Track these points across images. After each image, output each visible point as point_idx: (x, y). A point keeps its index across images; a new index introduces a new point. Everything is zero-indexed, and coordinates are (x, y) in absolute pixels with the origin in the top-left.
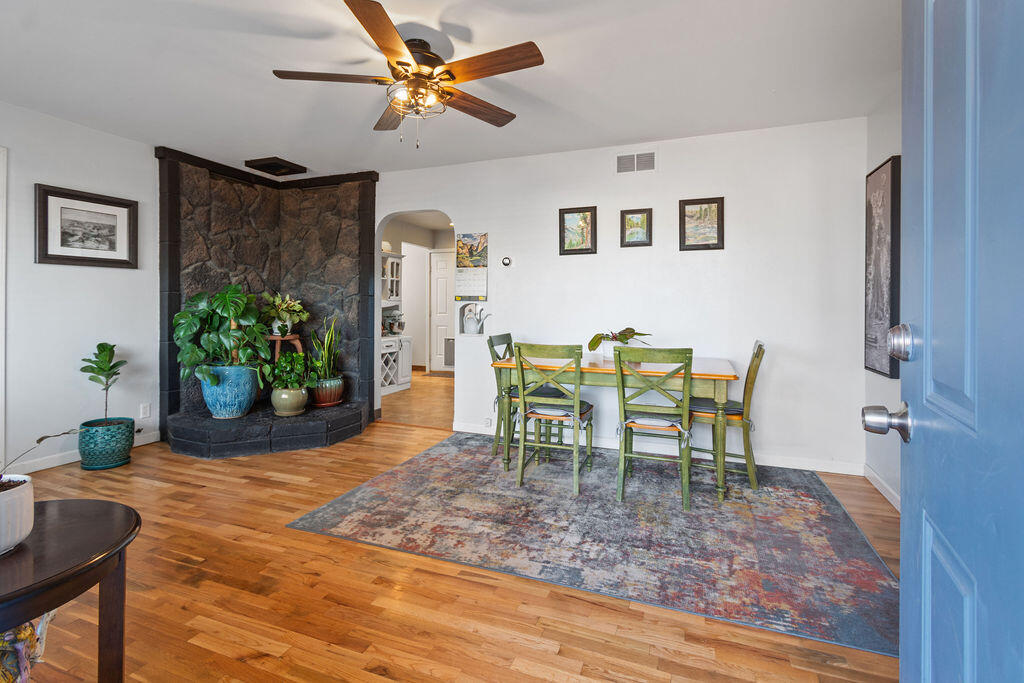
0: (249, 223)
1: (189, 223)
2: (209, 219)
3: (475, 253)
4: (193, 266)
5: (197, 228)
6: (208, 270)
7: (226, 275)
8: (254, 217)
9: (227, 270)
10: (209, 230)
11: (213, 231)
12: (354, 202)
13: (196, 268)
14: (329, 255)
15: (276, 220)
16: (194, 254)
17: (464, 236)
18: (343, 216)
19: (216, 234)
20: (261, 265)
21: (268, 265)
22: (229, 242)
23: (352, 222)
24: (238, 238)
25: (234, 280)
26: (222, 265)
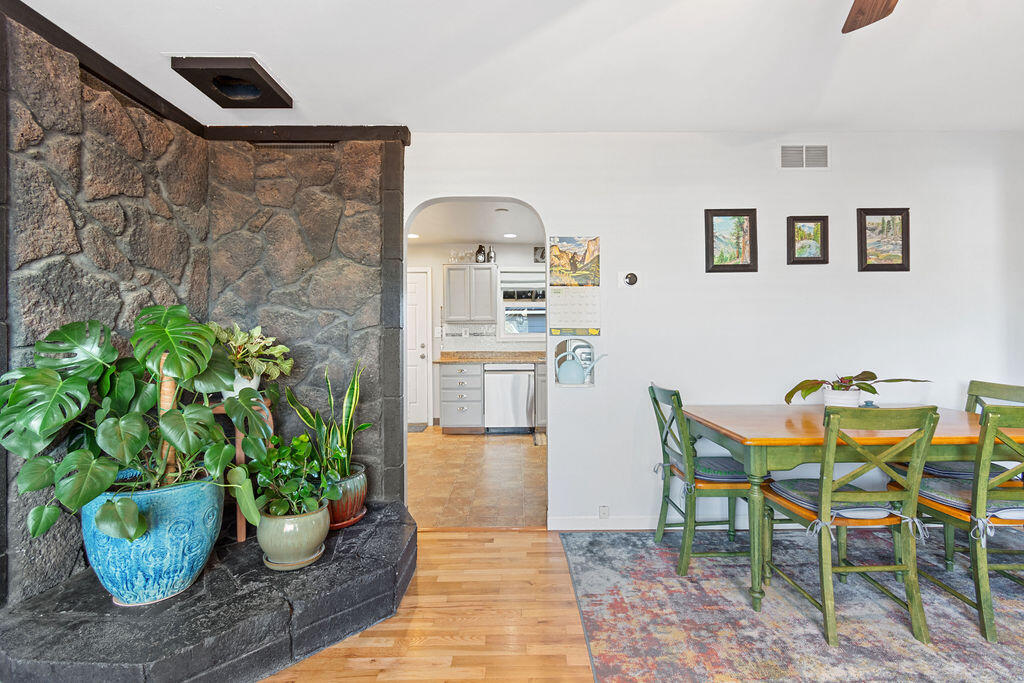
0: (158, 191)
1: (33, 164)
2: (78, 164)
3: (579, 266)
4: (43, 263)
5: (52, 178)
6: (76, 273)
7: (114, 288)
8: (167, 180)
9: (114, 277)
10: (79, 189)
11: (88, 192)
12: (373, 173)
13: (50, 268)
14: (320, 259)
15: (203, 195)
16: (46, 236)
17: (562, 240)
18: (347, 193)
19: (94, 200)
20: (178, 272)
21: (188, 273)
22: (120, 219)
23: (363, 207)
24: (137, 214)
25: (129, 298)
26: (105, 266)
